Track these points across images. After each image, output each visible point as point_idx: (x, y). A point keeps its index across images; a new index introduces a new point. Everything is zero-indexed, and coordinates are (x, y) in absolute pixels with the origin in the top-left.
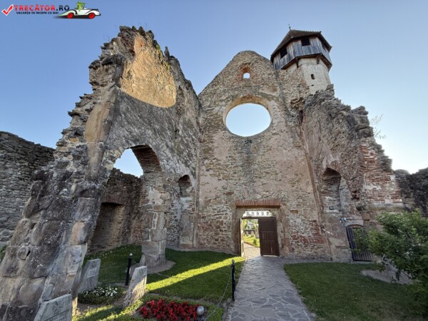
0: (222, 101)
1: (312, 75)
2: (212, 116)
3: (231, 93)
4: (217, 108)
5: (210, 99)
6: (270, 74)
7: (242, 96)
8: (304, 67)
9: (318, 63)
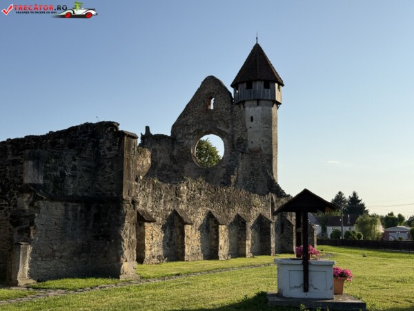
1: (252, 118)
2: (183, 148)
3: (197, 127)
5: (182, 131)
7: (204, 131)
8: (247, 109)
9: (258, 105)
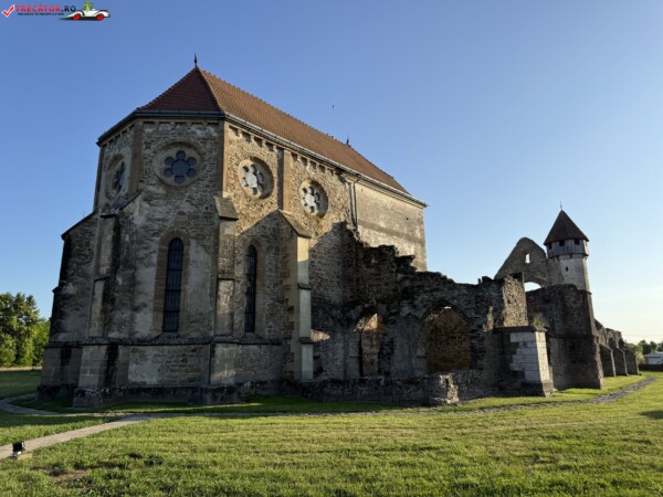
1: (567, 268)
8: (561, 261)
9: (571, 257)
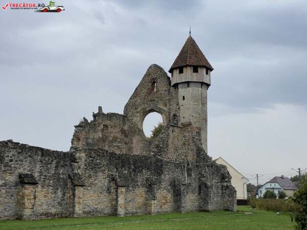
0: (138, 112)
1: (184, 97)
2: (132, 124)
3: (143, 107)
4: (135, 118)
5: (131, 110)
6: (165, 91)
7: (148, 109)
8: (180, 90)
9: (188, 87)
